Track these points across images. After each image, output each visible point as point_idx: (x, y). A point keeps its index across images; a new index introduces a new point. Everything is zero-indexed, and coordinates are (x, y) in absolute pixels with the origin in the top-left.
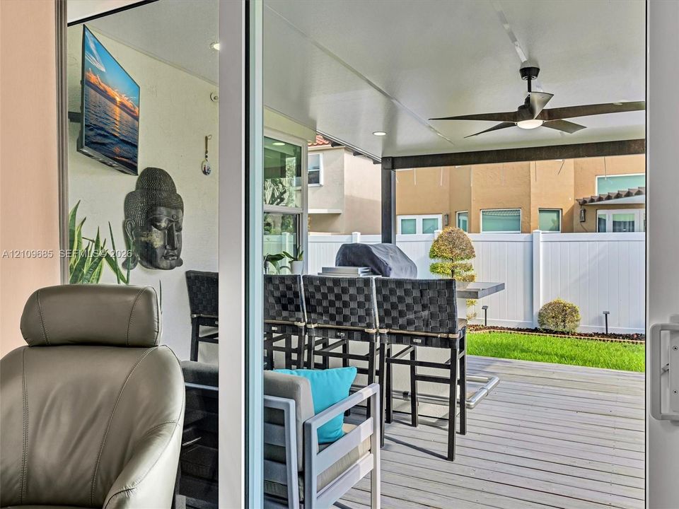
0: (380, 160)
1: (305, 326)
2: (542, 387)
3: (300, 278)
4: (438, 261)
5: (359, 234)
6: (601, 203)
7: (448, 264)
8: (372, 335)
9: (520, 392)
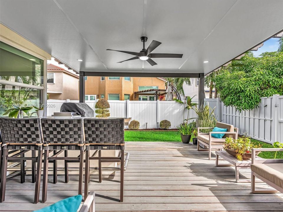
0: (79, 73)
1: (43, 145)
2: (140, 152)
3: (39, 120)
4: (98, 109)
5: (69, 100)
6: (140, 93)
7: (101, 110)
8: (82, 147)
9: (134, 155)
